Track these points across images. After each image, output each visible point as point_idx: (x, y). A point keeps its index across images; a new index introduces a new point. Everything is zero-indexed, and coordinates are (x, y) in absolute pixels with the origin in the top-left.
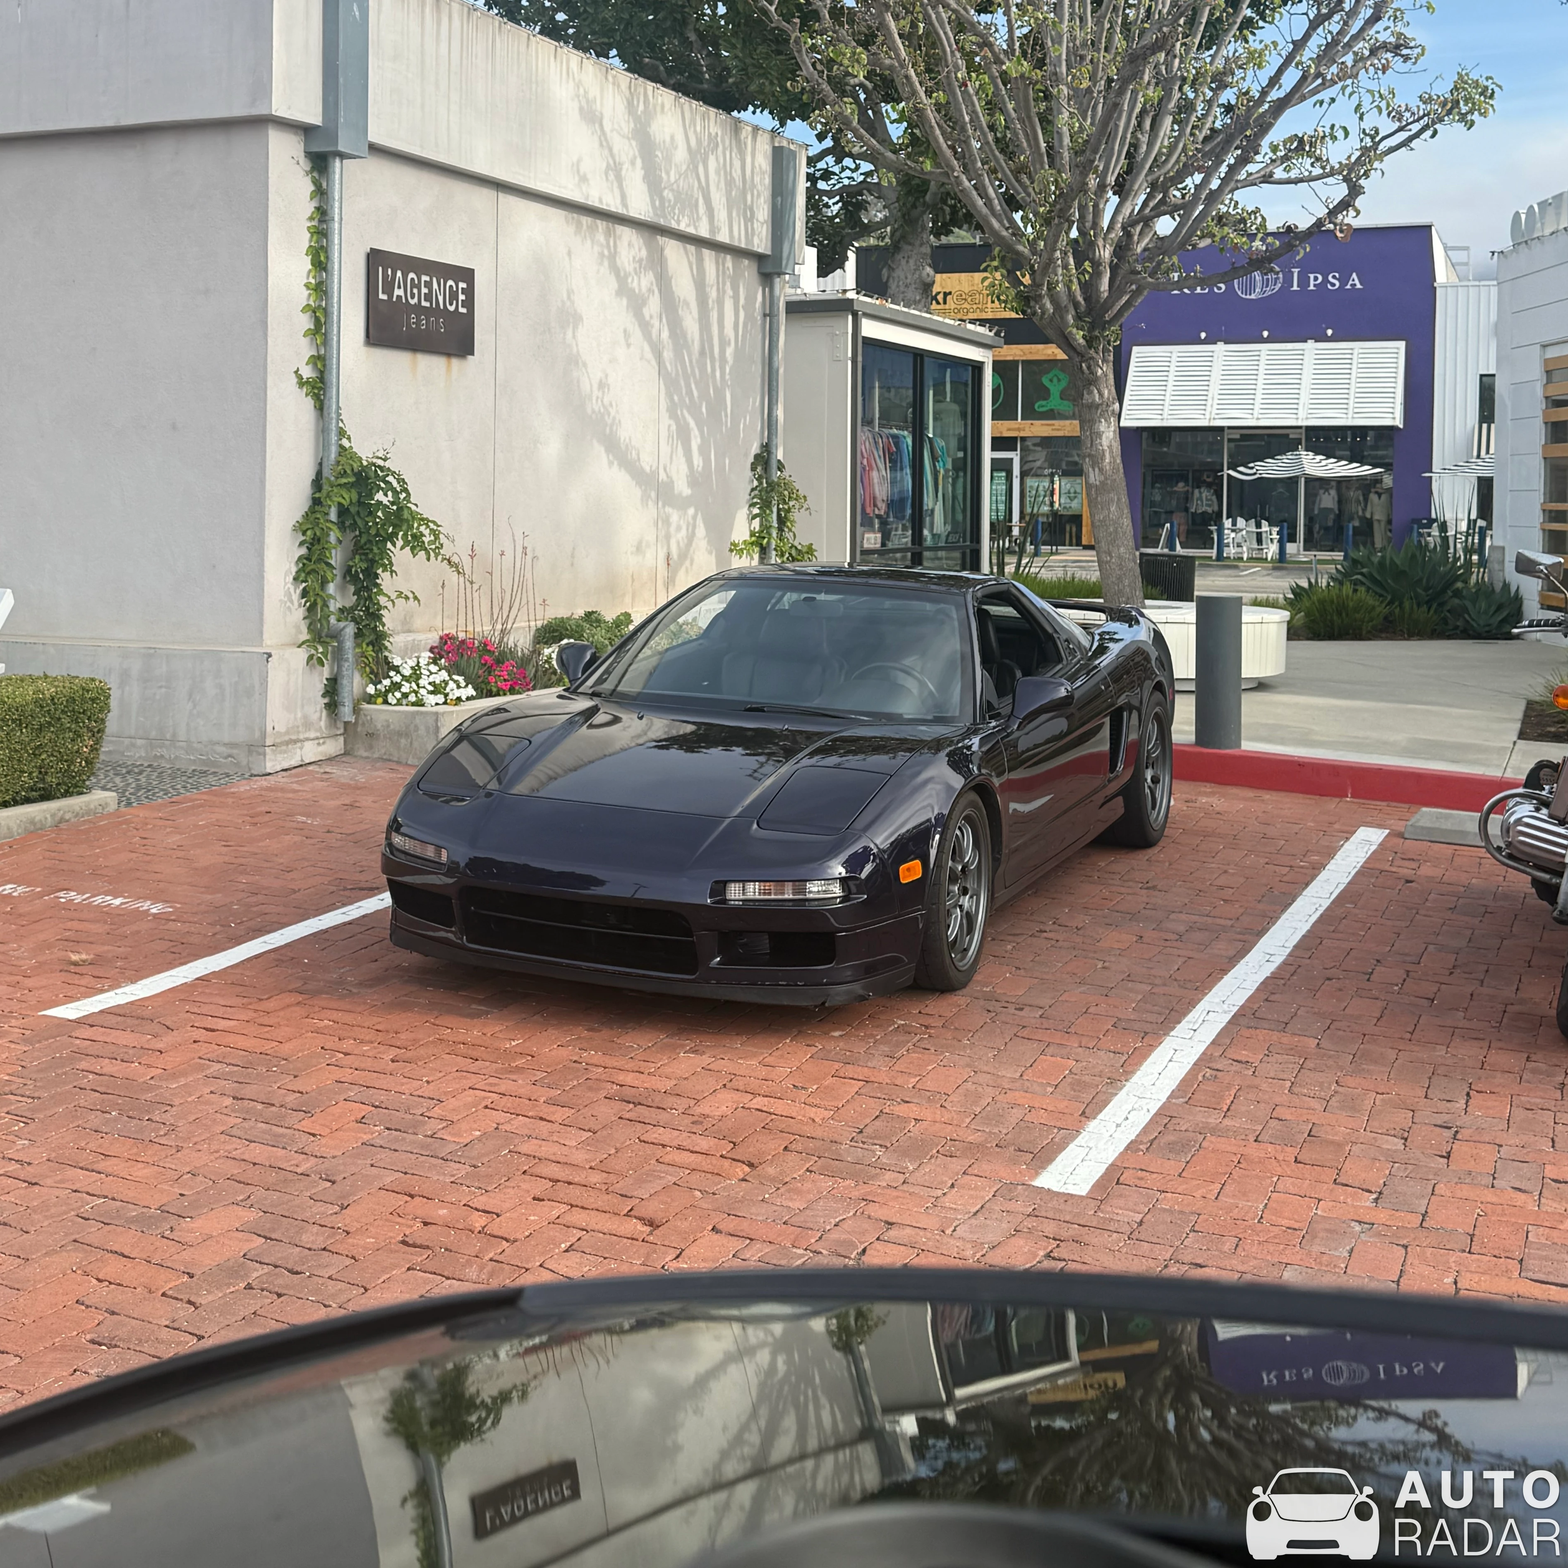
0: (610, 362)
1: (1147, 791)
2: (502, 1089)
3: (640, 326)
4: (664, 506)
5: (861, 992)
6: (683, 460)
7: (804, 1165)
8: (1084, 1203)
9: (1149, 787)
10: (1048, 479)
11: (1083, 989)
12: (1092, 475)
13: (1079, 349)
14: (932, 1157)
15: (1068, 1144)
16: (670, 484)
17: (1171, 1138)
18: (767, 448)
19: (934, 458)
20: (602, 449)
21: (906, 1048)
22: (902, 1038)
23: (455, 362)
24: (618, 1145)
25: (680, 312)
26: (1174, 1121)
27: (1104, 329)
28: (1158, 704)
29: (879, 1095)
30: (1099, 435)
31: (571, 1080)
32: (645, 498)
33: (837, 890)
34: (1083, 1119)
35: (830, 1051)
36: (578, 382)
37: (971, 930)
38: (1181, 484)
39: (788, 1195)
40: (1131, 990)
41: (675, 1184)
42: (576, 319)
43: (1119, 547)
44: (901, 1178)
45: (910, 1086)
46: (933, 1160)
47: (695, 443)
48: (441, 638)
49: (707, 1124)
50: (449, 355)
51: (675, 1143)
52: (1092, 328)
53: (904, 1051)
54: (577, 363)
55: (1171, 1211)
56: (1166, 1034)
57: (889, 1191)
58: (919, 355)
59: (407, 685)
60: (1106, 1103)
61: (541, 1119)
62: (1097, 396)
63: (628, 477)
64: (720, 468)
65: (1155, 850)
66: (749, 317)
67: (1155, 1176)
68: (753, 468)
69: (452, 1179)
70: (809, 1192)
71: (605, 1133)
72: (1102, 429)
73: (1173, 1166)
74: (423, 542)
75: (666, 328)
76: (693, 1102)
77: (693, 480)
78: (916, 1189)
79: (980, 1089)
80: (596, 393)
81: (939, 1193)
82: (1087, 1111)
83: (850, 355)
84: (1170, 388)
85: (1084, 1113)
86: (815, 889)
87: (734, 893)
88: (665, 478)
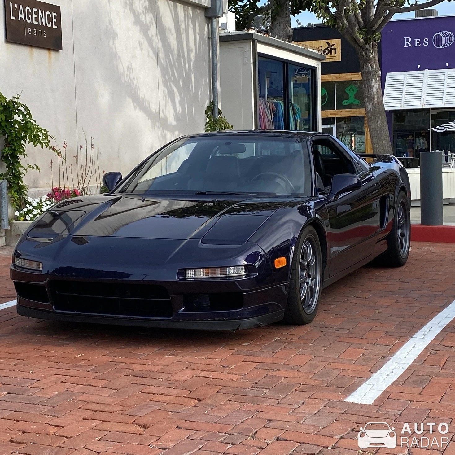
0: (133, 57)
1: (399, 239)
2: (71, 374)
3: (147, 40)
4: (163, 130)
5: (257, 322)
6: (172, 107)
7: (226, 399)
8: (372, 407)
9: (400, 238)
10: (349, 137)
11: (369, 321)
12: (369, 107)
13: (360, 44)
14: (293, 392)
15: (362, 384)
16: (165, 119)
17: (415, 379)
18: (213, 103)
19: (294, 114)
20: (131, 101)
21: (280, 348)
22: (277, 344)
23: (53, 53)
24: (130, 395)
25: (167, 34)
26: (416, 372)
27: (373, 34)
28: (403, 197)
29: (266, 368)
30: (372, 87)
31: (108, 369)
32: (153, 126)
33: (243, 272)
34: (370, 373)
35: (242, 351)
36: (117, 67)
37: (312, 296)
38: (410, 136)
39: (217, 411)
40: (393, 321)
41: (159, 409)
42: (114, 35)
43: (382, 141)
44: (277, 401)
45: (282, 363)
46: (293, 393)
47: (177, 99)
48: (53, 190)
49: (177, 383)
50: (49, 49)
51: (160, 393)
52: (367, 35)
53: (279, 349)
54: (116, 57)
55: (415, 409)
56: (411, 337)
57: (270, 407)
58: (285, 63)
59: (36, 211)
60: (381, 366)
61: (90, 385)
62: (370, 67)
63: (144, 115)
64: (190, 112)
65: (403, 268)
66: (201, 39)
67: (407, 395)
68: (206, 113)
69: (41, 413)
70: (228, 409)
71: (123, 390)
72: (373, 84)
73: (417, 390)
74: (39, 139)
75: (160, 42)
76: (170, 375)
77: (177, 117)
78: (284, 406)
79: (317, 363)
80: (126, 72)
81: (296, 407)
82: (372, 370)
83: (252, 61)
84: (404, 92)
85: (370, 371)
86: (231, 271)
87: (190, 275)
88: (163, 116)
